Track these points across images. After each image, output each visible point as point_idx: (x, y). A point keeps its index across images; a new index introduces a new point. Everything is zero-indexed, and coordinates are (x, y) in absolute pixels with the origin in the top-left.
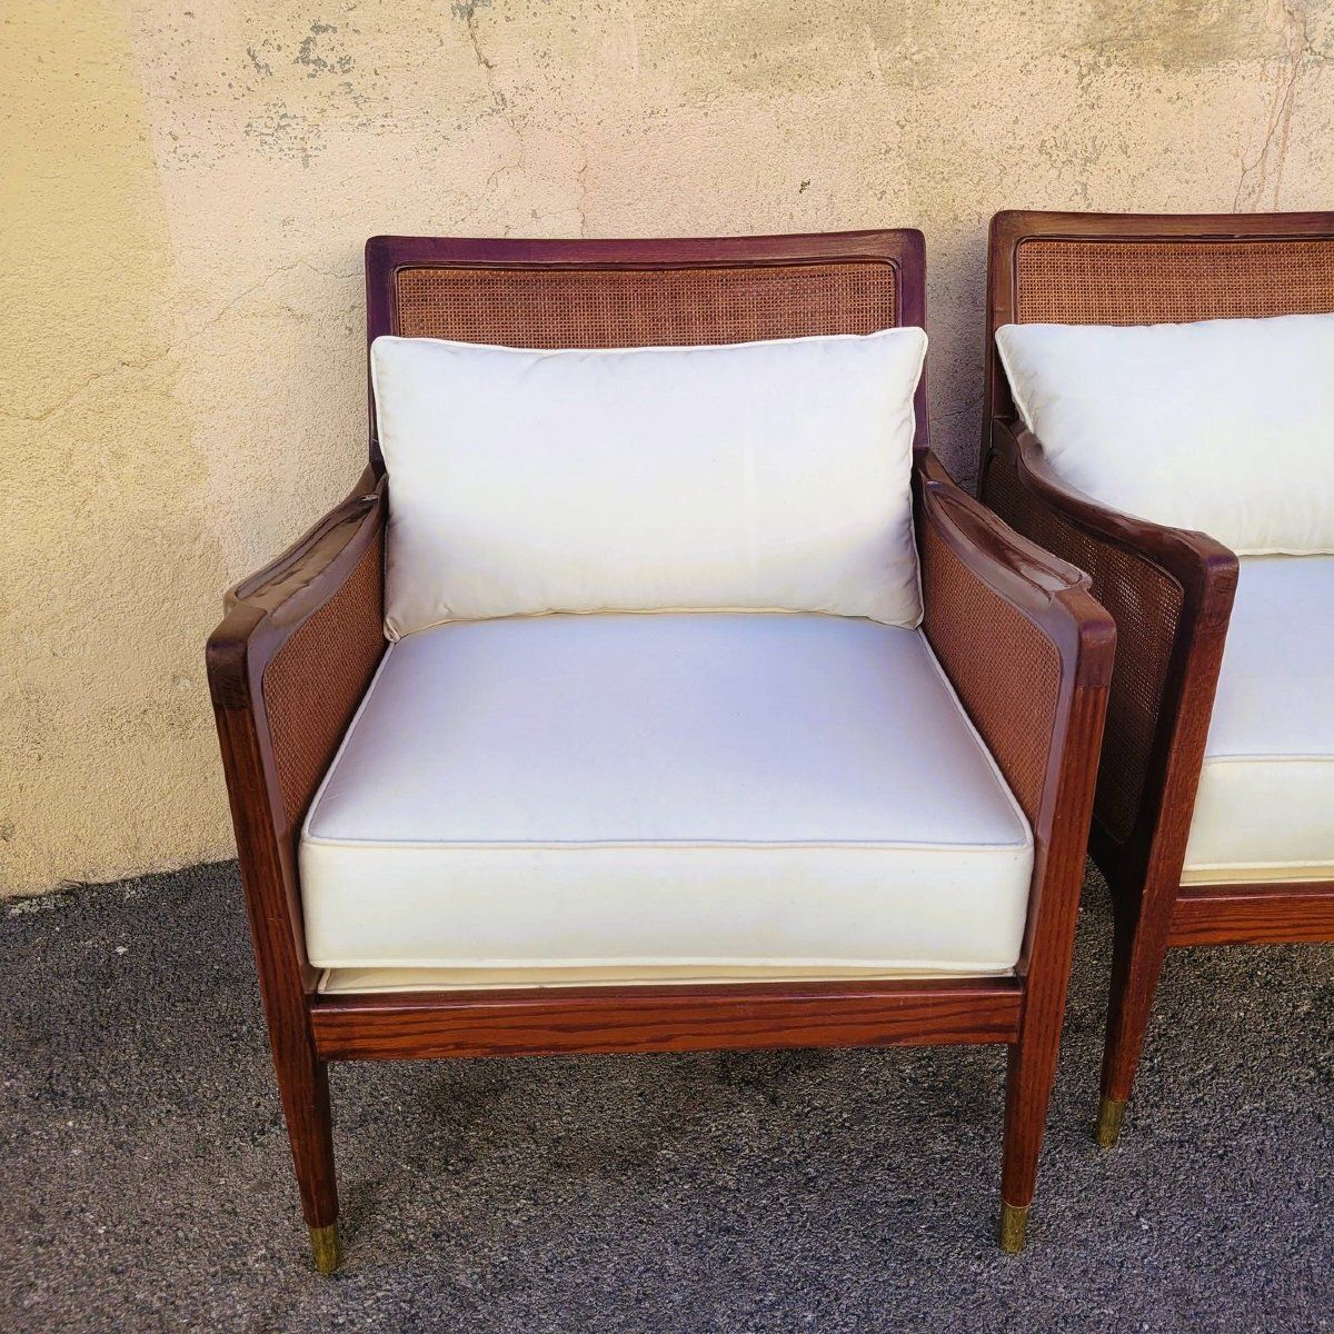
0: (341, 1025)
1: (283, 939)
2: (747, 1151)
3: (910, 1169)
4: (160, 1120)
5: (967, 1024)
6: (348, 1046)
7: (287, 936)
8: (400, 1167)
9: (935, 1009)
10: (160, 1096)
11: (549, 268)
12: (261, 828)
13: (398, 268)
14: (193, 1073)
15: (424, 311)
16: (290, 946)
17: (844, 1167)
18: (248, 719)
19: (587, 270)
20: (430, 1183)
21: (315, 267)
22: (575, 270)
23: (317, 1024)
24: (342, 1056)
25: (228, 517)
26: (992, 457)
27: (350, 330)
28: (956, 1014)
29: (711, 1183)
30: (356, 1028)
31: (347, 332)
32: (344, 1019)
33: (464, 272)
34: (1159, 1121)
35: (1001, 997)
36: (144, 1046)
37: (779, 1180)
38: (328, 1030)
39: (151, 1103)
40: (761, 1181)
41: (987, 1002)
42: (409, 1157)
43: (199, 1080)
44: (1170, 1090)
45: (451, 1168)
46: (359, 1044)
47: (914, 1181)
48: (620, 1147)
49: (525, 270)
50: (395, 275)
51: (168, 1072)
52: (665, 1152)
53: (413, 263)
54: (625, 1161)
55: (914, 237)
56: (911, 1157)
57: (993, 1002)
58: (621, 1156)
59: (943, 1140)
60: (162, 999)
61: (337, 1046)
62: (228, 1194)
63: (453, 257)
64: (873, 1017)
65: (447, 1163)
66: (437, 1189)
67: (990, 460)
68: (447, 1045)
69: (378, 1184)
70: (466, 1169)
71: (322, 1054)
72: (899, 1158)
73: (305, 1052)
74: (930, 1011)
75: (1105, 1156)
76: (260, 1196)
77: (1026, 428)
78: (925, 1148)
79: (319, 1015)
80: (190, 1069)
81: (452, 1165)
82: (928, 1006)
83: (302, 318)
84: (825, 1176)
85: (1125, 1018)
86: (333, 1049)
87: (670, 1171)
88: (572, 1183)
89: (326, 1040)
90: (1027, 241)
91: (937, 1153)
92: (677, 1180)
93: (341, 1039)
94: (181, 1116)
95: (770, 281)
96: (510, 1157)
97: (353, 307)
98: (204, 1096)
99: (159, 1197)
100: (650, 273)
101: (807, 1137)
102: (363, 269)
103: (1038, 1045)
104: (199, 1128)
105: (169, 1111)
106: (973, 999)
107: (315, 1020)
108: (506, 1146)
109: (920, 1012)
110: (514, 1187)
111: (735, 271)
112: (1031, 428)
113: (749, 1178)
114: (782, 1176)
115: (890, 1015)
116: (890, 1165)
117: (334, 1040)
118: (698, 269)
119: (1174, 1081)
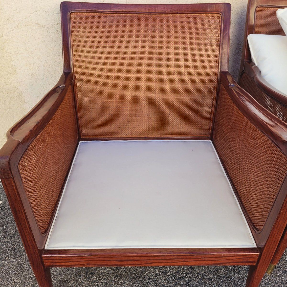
0: (52, 259)
1: (31, 240)
2: (169, 273)
3: (214, 280)
4: (8, 258)
5: (241, 261)
6: (55, 264)
7: (32, 239)
8: (74, 275)
9: (232, 257)
10: (9, 250)
11: (117, 12)
12: (20, 211)
13: (70, 12)
14: (18, 242)
15: (79, 26)
16: (33, 242)
17: (196, 279)
18: (12, 181)
19: (128, 14)
20: (82, 281)
21: (45, 11)
22: (124, 14)
23: (44, 259)
24: (53, 266)
25: (24, 86)
26: (244, 72)
27: (57, 30)
28: (238, 259)
29: (160, 283)
30: (56, 260)
31: (56, 31)
32: (52, 258)
33: (90, 13)
34: (282, 265)
35: (253, 255)
36: (5, 233)
37: (178, 283)
38: (48, 260)
39: (7, 252)
40: (173, 283)
41: (248, 256)
42: (76, 272)
43: (20, 245)
44: (284, 255)
45: (88, 276)
46: (57, 264)
47: (216, 284)
48: (134, 271)
49: (109, 13)
50: (70, 14)
51: (12, 242)
52: (146, 273)
53: (75, 10)
54: (136, 275)
55: (228, 6)
56: (215, 276)
57: (250, 256)
58: (135, 274)
59: (223, 270)
60: (11, 218)
61: (51, 264)
62: (26, 283)
63: (87, 9)
64: (214, 259)
65: (87, 274)
66: (84, 283)
67: (243, 74)
68: (84, 264)
69: (68, 281)
70: (92, 277)
71: (47, 266)
72: (211, 276)
73: (41, 267)
74: (231, 258)
75: (268, 277)
76: (35, 284)
77: (255, 64)
78: (218, 273)
79: (45, 257)
80: (18, 241)
81: (88, 275)
82: (230, 256)
83: (42, 27)
84: (191, 282)
85: (281, 247)
86: (49, 265)
87: (148, 279)
88: (121, 282)
89: (47, 263)
90: (259, 7)
91: (222, 275)
92: (150, 282)
93: (52, 263)
94: (14, 257)
95: (183, 18)
96: (104, 273)
97: (58, 24)
98: (21, 250)
99: (7, 283)
100: (147, 15)
101: (186, 268)
102: (60, 12)
103: (262, 267)
104: (19, 261)
105: (11, 255)
106: (244, 255)
107: (43, 258)
108: (103, 269)
109: (227, 258)
110: (105, 283)
111: (173, 15)
112: (256, 64)
113: (170, 282)
114: (179, 281)
115: (219, 259)
116: (209, 278)
117: (50, 263)
118: (161, 14)
119: (285, 252)
